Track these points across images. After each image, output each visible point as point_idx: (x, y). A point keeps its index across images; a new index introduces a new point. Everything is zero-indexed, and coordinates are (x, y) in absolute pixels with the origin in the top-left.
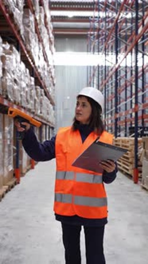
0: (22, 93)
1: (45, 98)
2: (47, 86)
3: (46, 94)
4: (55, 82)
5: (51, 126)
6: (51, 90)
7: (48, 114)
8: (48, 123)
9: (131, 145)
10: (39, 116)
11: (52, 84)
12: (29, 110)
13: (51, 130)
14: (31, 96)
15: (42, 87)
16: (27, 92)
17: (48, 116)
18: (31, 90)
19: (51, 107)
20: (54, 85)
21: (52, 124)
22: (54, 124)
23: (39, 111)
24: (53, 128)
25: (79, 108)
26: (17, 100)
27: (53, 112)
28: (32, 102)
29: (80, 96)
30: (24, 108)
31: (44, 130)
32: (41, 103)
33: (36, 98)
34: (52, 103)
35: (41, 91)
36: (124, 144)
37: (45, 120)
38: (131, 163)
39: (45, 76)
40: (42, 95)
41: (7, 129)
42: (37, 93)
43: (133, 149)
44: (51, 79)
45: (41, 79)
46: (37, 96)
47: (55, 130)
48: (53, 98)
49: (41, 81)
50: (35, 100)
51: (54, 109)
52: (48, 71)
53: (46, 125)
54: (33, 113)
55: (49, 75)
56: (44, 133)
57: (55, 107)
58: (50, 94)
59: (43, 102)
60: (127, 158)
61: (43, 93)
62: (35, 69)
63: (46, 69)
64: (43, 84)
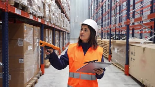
0: (56, 19)
1: (66, 18)
2: (66, 12)
3: (66, 16)
4: (70, 8)
5: (68, 32)
6: (68, 13)
7: (67, 26)
8: (67, 31)
9: (108, 44)
10: (63, 28)
11: (69, 10)
12: (59, 26)
13: (68, 34)
14: (59, 19)
15: (64, 13)
16: (58, 17)
17: (67, 28)
18: (59, 16)
19: (68, 22)
20: (70, 9)
21: (69, 31)
22: (70, 31)
23: (63, 26)
24: (69, 33)
25: (82, 32)
26: (54, 23)
27: (69, 25)
28: (60, 22)
29: (83, 25)
30: (57, 26)
31: (65, 35)
32: (64, 22)
33: (61, 19)
34: (69, 20)
35: (64, 15)
36: (105, 43)
37: (65, 30)
38: (108, 52)
39: (65, 7)
40: (64, 17)
41: (50, 36)
42: (62, 16)
43: (109, 46)
44: (68, 7)
45: (64, 9)
46: (62, 18)
47: (70, 34)
48: (69, 17)
49: (64, 10)
50: (61, 21)
51: (69, 23)
52: (67, 4)
53: (66, 32)
54: (60, 27)
55: (67, 5)
56: (65, 37)
57: (70, 22)
58: (68, 15)
59: (65, 21)
60: (106, 50)
61: (65, 16)
62: (61, 5)
63: (66, 3)
64: (64, 11)
